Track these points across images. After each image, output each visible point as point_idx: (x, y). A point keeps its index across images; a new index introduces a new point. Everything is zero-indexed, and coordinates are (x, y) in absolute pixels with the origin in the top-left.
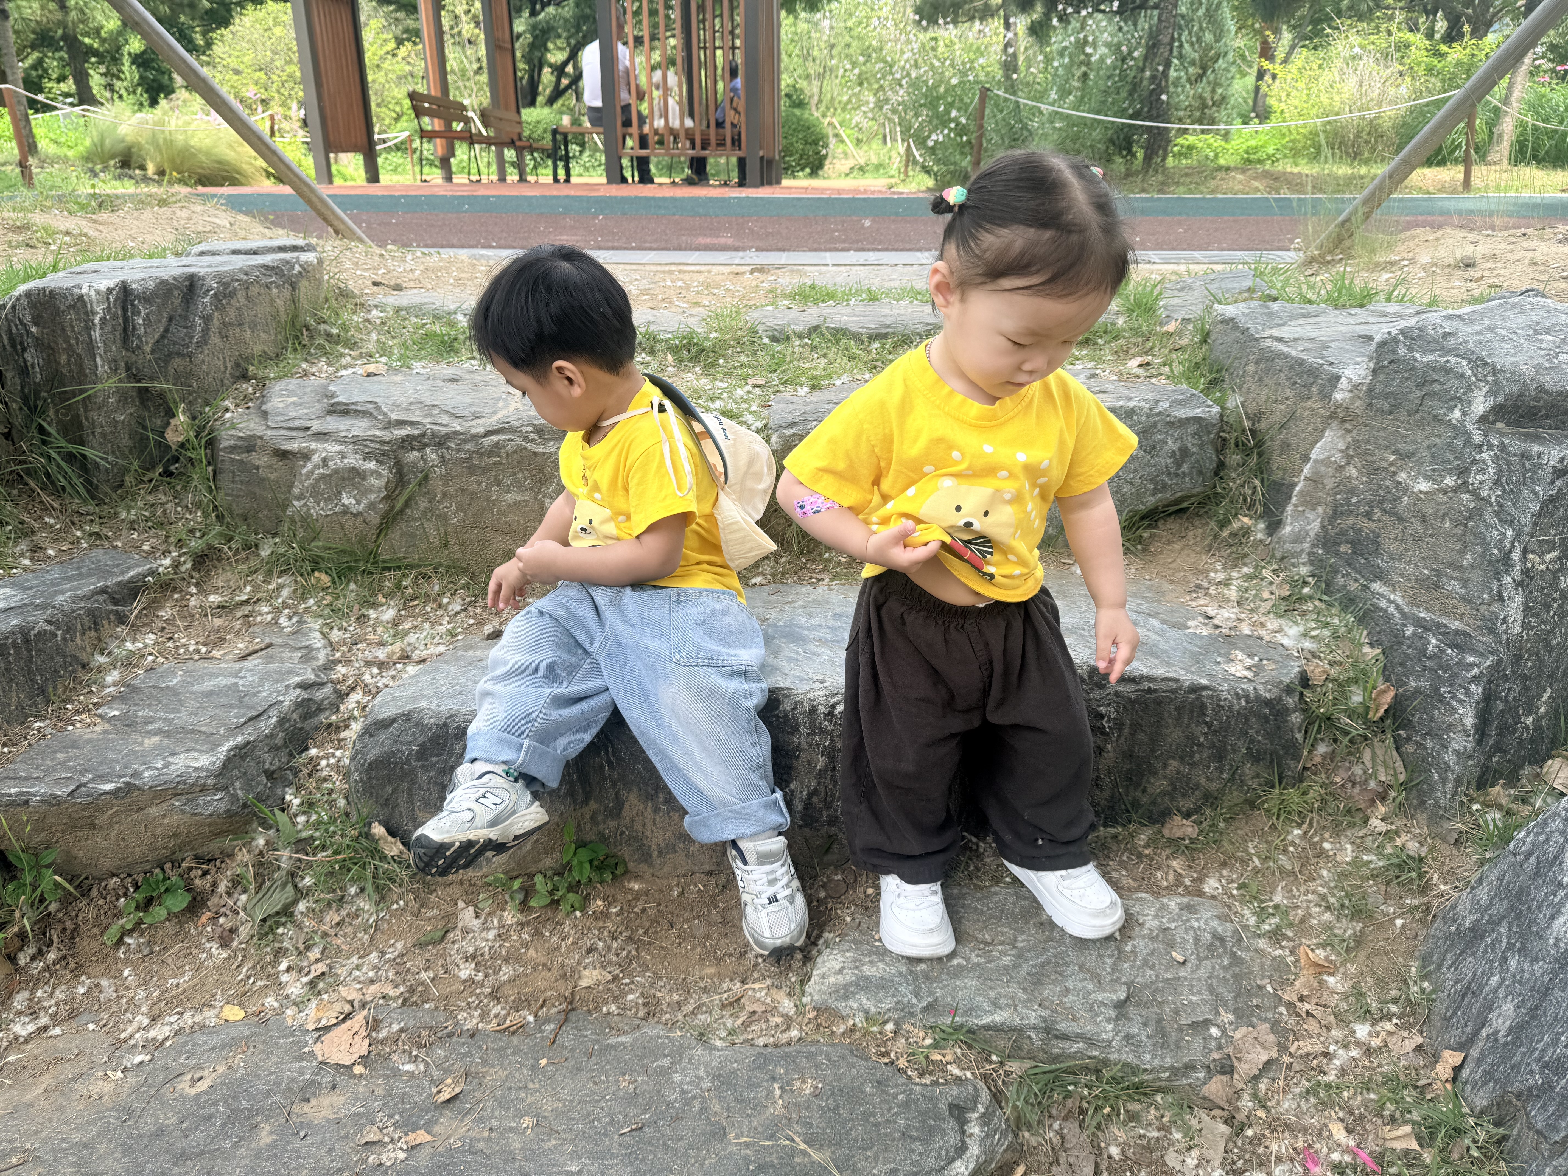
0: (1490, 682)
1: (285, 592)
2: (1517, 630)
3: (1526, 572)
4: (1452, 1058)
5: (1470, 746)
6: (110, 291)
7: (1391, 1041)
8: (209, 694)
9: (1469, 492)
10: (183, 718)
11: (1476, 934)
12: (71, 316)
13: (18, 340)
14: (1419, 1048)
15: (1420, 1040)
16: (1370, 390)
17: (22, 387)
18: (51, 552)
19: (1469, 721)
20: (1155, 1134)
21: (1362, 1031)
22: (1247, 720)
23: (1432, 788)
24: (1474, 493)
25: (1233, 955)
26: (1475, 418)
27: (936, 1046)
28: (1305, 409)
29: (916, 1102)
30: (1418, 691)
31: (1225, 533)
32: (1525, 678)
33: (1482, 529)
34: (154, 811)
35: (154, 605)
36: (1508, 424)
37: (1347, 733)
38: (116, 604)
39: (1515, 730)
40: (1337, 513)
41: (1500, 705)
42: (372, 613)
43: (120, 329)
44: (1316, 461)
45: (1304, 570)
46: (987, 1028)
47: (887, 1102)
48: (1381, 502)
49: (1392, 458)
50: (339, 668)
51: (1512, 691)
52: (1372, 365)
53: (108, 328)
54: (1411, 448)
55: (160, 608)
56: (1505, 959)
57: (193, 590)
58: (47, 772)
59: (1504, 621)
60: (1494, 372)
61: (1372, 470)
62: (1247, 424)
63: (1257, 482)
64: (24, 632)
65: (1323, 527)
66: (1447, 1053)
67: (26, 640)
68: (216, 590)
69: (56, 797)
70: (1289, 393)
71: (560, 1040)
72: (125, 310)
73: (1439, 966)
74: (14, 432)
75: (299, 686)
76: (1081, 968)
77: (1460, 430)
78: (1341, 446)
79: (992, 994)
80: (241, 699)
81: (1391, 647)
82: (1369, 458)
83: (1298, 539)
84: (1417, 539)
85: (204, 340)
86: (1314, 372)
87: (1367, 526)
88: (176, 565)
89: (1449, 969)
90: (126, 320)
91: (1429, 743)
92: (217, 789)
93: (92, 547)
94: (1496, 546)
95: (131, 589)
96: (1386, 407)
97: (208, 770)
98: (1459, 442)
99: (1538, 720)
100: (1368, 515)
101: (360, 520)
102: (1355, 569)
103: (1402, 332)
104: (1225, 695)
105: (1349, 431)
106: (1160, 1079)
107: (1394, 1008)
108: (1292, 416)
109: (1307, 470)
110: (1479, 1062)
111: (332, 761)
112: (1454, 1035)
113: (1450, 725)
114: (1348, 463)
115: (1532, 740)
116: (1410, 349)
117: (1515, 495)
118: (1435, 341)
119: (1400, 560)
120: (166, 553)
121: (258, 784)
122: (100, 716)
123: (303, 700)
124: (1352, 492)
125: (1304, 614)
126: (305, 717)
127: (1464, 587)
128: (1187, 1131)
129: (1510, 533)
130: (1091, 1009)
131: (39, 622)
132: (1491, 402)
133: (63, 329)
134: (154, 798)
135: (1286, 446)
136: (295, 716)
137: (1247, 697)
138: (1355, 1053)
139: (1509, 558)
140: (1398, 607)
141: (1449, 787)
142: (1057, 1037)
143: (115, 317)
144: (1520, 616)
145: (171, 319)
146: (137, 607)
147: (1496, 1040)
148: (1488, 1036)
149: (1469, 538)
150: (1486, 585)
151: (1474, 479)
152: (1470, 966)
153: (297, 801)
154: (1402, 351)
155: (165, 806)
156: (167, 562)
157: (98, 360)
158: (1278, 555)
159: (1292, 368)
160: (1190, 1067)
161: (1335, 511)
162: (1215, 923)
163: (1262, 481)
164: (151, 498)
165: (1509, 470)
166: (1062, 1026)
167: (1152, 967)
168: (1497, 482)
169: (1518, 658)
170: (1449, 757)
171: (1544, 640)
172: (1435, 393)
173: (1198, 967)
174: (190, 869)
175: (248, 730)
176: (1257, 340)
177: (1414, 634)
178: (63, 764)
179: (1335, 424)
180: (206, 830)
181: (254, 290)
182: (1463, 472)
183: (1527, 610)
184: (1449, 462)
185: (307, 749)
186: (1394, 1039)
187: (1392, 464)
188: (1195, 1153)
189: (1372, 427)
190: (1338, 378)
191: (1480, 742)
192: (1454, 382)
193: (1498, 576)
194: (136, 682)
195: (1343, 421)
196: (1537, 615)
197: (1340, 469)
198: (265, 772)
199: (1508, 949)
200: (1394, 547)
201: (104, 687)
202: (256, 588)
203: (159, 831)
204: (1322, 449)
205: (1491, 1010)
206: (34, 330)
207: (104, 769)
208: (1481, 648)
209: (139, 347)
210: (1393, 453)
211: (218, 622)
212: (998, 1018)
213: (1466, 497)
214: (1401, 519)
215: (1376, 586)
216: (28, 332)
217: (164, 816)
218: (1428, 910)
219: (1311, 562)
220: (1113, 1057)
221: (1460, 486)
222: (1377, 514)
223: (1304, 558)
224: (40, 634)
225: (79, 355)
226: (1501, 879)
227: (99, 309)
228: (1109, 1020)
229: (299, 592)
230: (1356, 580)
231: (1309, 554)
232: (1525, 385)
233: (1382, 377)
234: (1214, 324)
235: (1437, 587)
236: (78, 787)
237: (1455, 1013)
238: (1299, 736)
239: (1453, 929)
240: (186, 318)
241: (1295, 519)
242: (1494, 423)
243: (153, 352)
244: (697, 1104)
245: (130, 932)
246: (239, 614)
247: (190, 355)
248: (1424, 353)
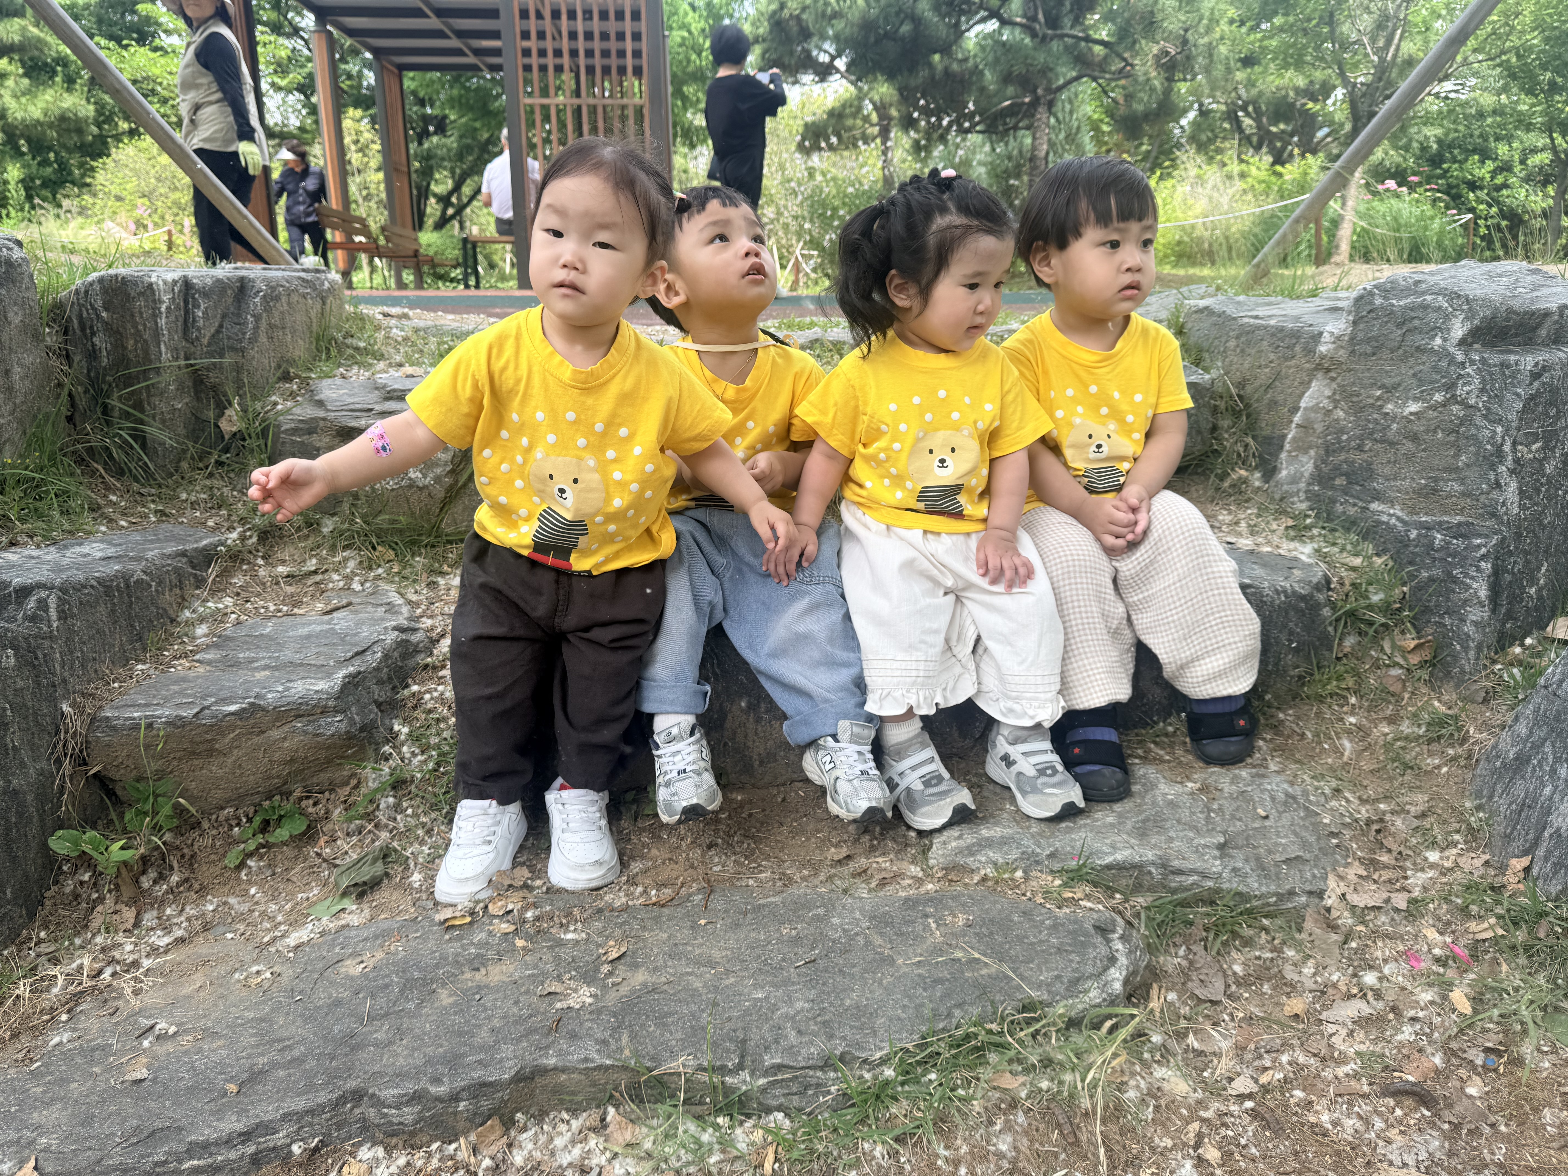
0: (1497, 558)
1: (351, 564)
2: (1516, 510)
3: (1517, 461)
4: (1518, 864)
5: (1486, 615)
6: (175, 282)
7: (1462, 861)
8: (308, 637)
9: (1457, 403)
10: (287, 655)
11: (1522, 760)
12: (141, 303)
13: (88, 324)
14: (1487, 863)
15: (1487, 857)
16: (1352, 339)
17: (89, 371)
18: (123, 523)
19: (1483, 593)
20: (1269, 955)
21: (1433, 856)
22: (1287, 613)
23: (1455, 657)
24: (1464, 403)
25: (1306, 809)
26: (1455, 341)
27: (1065, 885)
28: (1289, 367)
29: (1063, 925)
30: (1431, 580)
31: (1226, 484)
32: (1526, 553)
33: (1473, 431)
34: (275, 734)
35: (225, 573)
36: (1483, 345)
37: (1371, 624)
38: (193, 568)
39: (1522, 600)
40: (1329, 450)
41: (1508, 577)
42: (441, 581)
43: (181, 319)
44: (1306, 409)
45: (1304, 506)
46: (1109, 867)
47: (1036, 927)
48: (1372, 434)
49: (1379, 393)
50: (424, 619)
51: (1517, 564)
52: (1351, 318)
53: (172, 318)
54: (1397, 379)
55: (232, 577)
56: (1554, 771)
57: (260, 562)
58: (166, 699)
59: (1504, 504)
60: (1468, 301)
61: (1358, 409)
62: (1234, 391)
63: (1249, 440)
64: (125, 577)
65: (1316, 467)
66: (1514, 861)
67: (128, 586)
68: (283, 562)
69: (181, 718)
70: (1272, 356)
71: (711, 906)
72: (186, 302)
73: (1490, 798)
74: (77, 415)
75: (395, 628)
76: (1179, 821)
77: (1444, 353)
78: (1328, 393)
79: (1108, 841)
80: (342, 639)
81: (1398, 552)
82: (1355, 399)
83: (1294, 480)
84: (1409, 457)
85: (254, 340)
86: (1295, 335)
87: (1359, 458)
88: (243, 538)
89: (1500, 797)
90: (187, 312)
91: (1447, 621)
92: (336, 711)
93: (159, 521)
94: (1488, 442)
95: (205, 557)
96: (1369, 350)
97: (327, 693)
98: (1444, 363)
99: (1540, 590)
100: (1360, 448)
101: (425, 493)
102: (1353, 496)
103: (1375, 286)
104: (1267, 591)
105: (1333, 379)
106: (1268, 904)
107: (1457, 837)
108: (1277, 376)
109: (1297, 418)
110: (1546, 859)
111: (435, 694)
112: (1518, 845)
113: (1466, 601)
114: (1336, 407)
115: (1536, 609)
116: (1385, 298)
117: (1499, 398)
118: (1408, 289)
119: (1395, 479)
120: (231, 529)
121: (371, 711)
122: (198, 661)
123: (402, 641)
124: (1342, 431)
125: (1312, 538)
126: (405, 656)
127: (1463, 484)
128: (1298, 946)
129: (1499, 429)
130: (1197, 851)
131: (137, 571)
132: (1468, 326)
133: (132, 316)
134: (277, 719)
135: (1273, 403)
136: (396, 654)
137: (1285, 592)
138: (1431, 873)
139: (1501, 451)
140: (1398, 518)
141: (1472, 654)
142: (1173, 873)
143: (178, 308)
144: (1517, 499)
145: (224, 316)
146: (212, 572)
147: (1560, 835)
148: (1551, 836)
149: (1462, 442)
150: (1483, 477)
151: (1461, 391)
152: (1519, 789)
153: (406, 730)
154: (1378, 301)
155: (286, 728)
156: (234, 535)
157: (163, 347)
158: (1277, 496)
159: (1273, 335)
160: (1292, 893)
161: (1327, 452)
162: (1286, 786)
163: (1254, 438)
164: (208, 482)
165: (1492, 379)
166: (1176, 863)
167: (1240, 820)
168: (1482, 390)
169: (1519, 535)
170: (1469, 629)
171: (1538, 518)
172: (1416, 328)
173: (1280, 818)
174: (301, 799)
175: (357, 661)
176: (1235, 319)
177: (1419, 535)
178: (181, 693)
179: (1320, 375)
180: (323, 754)
181: (295, 298)
182: (1450, 387)
183: (1521, 492)
184: (1436, 381)
185: (407, 686)
186: (1464, 859)
187: (1379, 398)
188: (1311, 963)
189: (1356, 371)
190: (1321, 334)
191: (1494, 611)
192: (1432, 316)
193: (1493, 467)
194: (228, 633)
195: (1328, 370)
196: (1530, 498)
197: (1328, 412)
198: (375, 702)
199: (1554, 763)
200: (1387, 470)
201: (194, 638)
202: (322, 560)
203: (277, 756)
204: (1311, 397)
205: (1549, 813)
206: (104, 314)
207: (224, 694)
208: (1485, 531)
209: (197, 338)
210: (1379, 388)
211: (289, 589)
212: (1119, 856)
213: (1455, 408)
214: (1392, 444)
215: (1375, 506)
216: (98, 316)
217: (285, 738)
218: (1469, 757)
219: (1308, 499)
220: (1225, 886)
221: (1448, 400)
222: (1368, 445)
223: (1302, 496)
224: (139, 582)
225: (145, 341)
226: (1536, 711)
227: (166, 298)
228: (1215, 858)
229: (366, 564)
230: (1355, 505)
231: (1306, 492)
232: (1496, 308)
233: (1362, 326)
234: (1188, 315)
235: (1435, 491)
236: (202, 710)
237: (1514, 828)
238: (1330, 629)
239: (1498, 764)
240: (239, 315)
241: (1290, 464)
242: (1471, 345)
243: (209, 344)
244: (861, 940)
245: (250, 855)
246: (310, 582)
247: (242, 350)
248: (1400, 299)
